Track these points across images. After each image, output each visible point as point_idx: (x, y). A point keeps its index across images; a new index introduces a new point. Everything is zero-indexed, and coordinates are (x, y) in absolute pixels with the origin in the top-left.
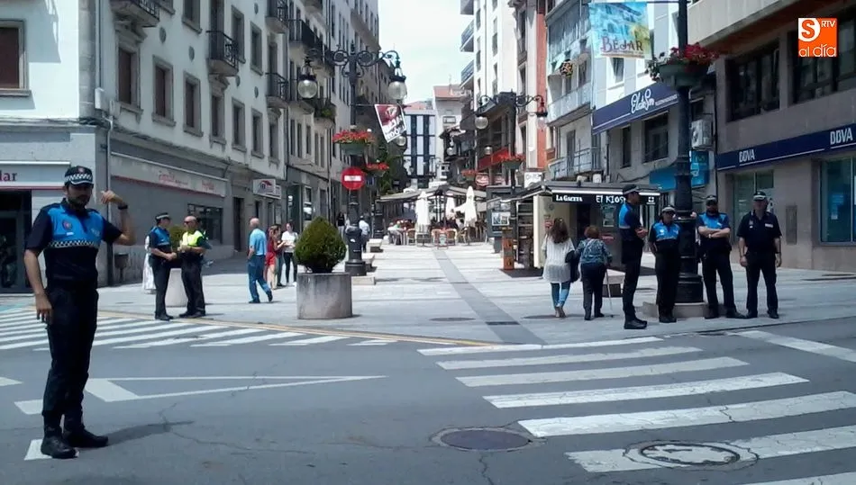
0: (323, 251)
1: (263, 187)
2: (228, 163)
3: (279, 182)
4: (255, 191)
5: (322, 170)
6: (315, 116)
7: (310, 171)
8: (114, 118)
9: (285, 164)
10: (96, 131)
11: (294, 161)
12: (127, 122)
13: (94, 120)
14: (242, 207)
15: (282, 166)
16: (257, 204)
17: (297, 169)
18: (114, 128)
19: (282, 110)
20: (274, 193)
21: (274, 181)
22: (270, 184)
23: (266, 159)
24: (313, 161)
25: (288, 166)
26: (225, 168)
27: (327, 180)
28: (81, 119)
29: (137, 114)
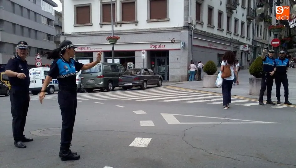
0: (260, 70)
1: (244, 47)
2: (232, 39)
3: (249, 46)
4: (241, 49)
5: (265, 41)
6: (264, 22)
7: (261, 42)
8: (194, 26)
9: (252, 39)
10: (189, 30)
11: (255, 38)
12: (199, 27)
13: (187, 27)
14: (236, 55)
15: (251, 40)
16: (242, 53)
17: (256, 41)
18: (194, 29)
19: (252, 21)
20: (247, 49)
21: (247, 45)
22: (246, 46)
23: (245, 38)
24: (263, 38)
25: (253, 40)
26: (231, 41)
27: (267, 45)
28: (184, 26)
29: (202, 24)
